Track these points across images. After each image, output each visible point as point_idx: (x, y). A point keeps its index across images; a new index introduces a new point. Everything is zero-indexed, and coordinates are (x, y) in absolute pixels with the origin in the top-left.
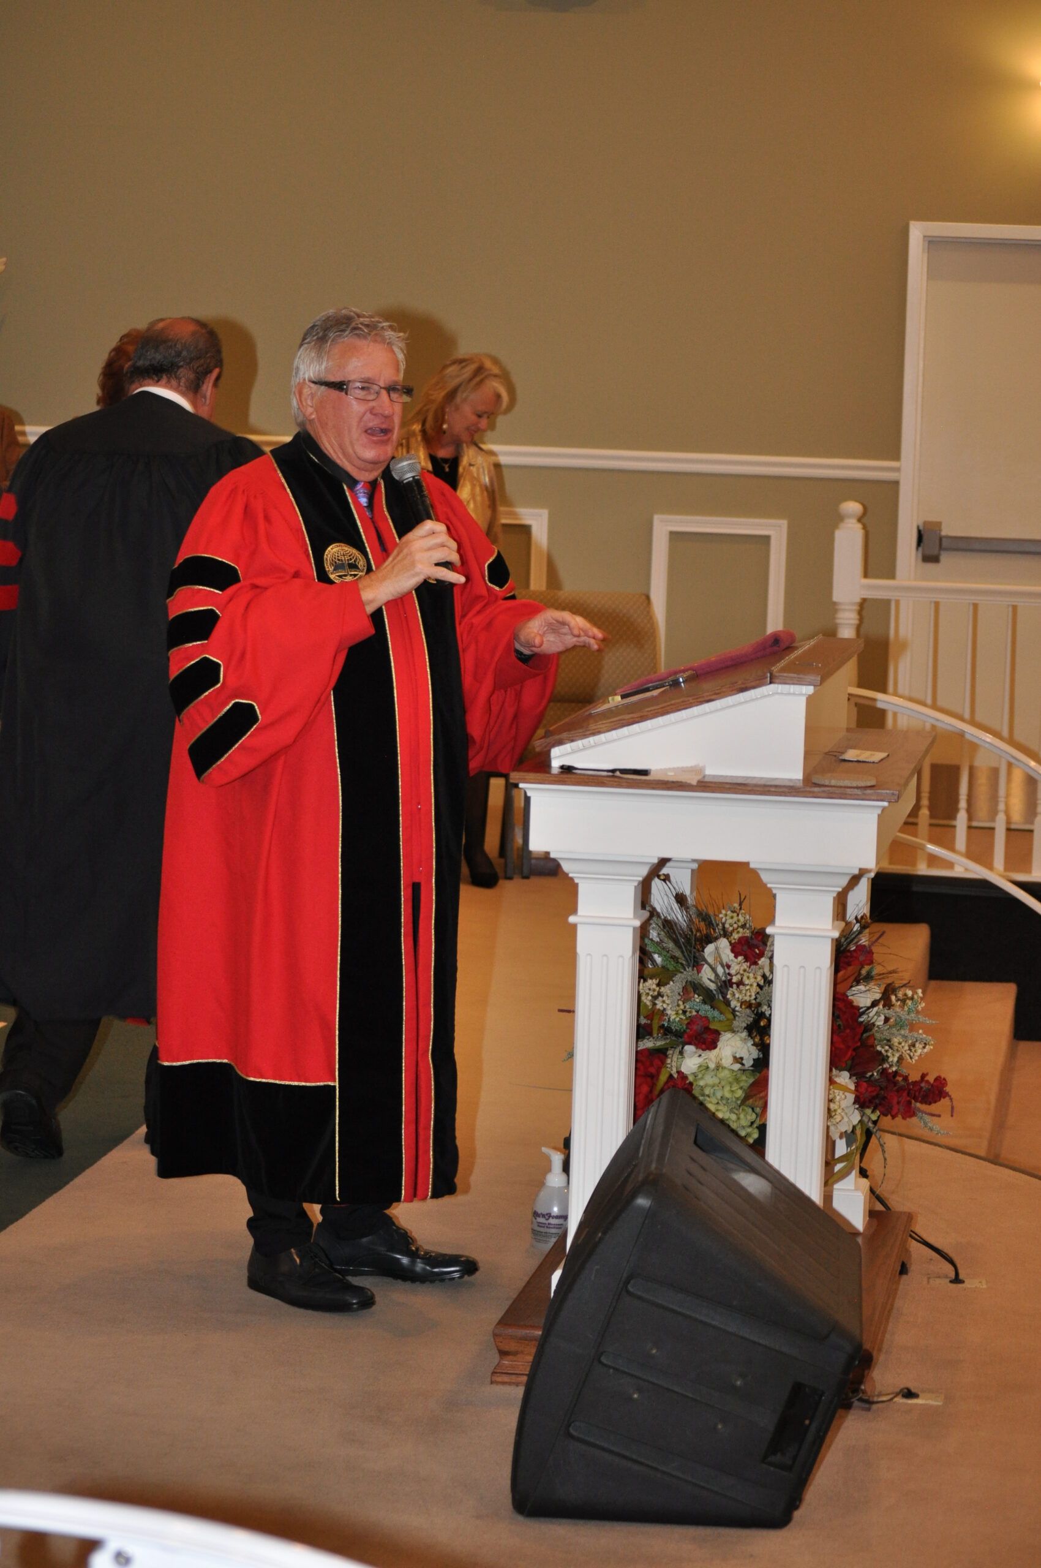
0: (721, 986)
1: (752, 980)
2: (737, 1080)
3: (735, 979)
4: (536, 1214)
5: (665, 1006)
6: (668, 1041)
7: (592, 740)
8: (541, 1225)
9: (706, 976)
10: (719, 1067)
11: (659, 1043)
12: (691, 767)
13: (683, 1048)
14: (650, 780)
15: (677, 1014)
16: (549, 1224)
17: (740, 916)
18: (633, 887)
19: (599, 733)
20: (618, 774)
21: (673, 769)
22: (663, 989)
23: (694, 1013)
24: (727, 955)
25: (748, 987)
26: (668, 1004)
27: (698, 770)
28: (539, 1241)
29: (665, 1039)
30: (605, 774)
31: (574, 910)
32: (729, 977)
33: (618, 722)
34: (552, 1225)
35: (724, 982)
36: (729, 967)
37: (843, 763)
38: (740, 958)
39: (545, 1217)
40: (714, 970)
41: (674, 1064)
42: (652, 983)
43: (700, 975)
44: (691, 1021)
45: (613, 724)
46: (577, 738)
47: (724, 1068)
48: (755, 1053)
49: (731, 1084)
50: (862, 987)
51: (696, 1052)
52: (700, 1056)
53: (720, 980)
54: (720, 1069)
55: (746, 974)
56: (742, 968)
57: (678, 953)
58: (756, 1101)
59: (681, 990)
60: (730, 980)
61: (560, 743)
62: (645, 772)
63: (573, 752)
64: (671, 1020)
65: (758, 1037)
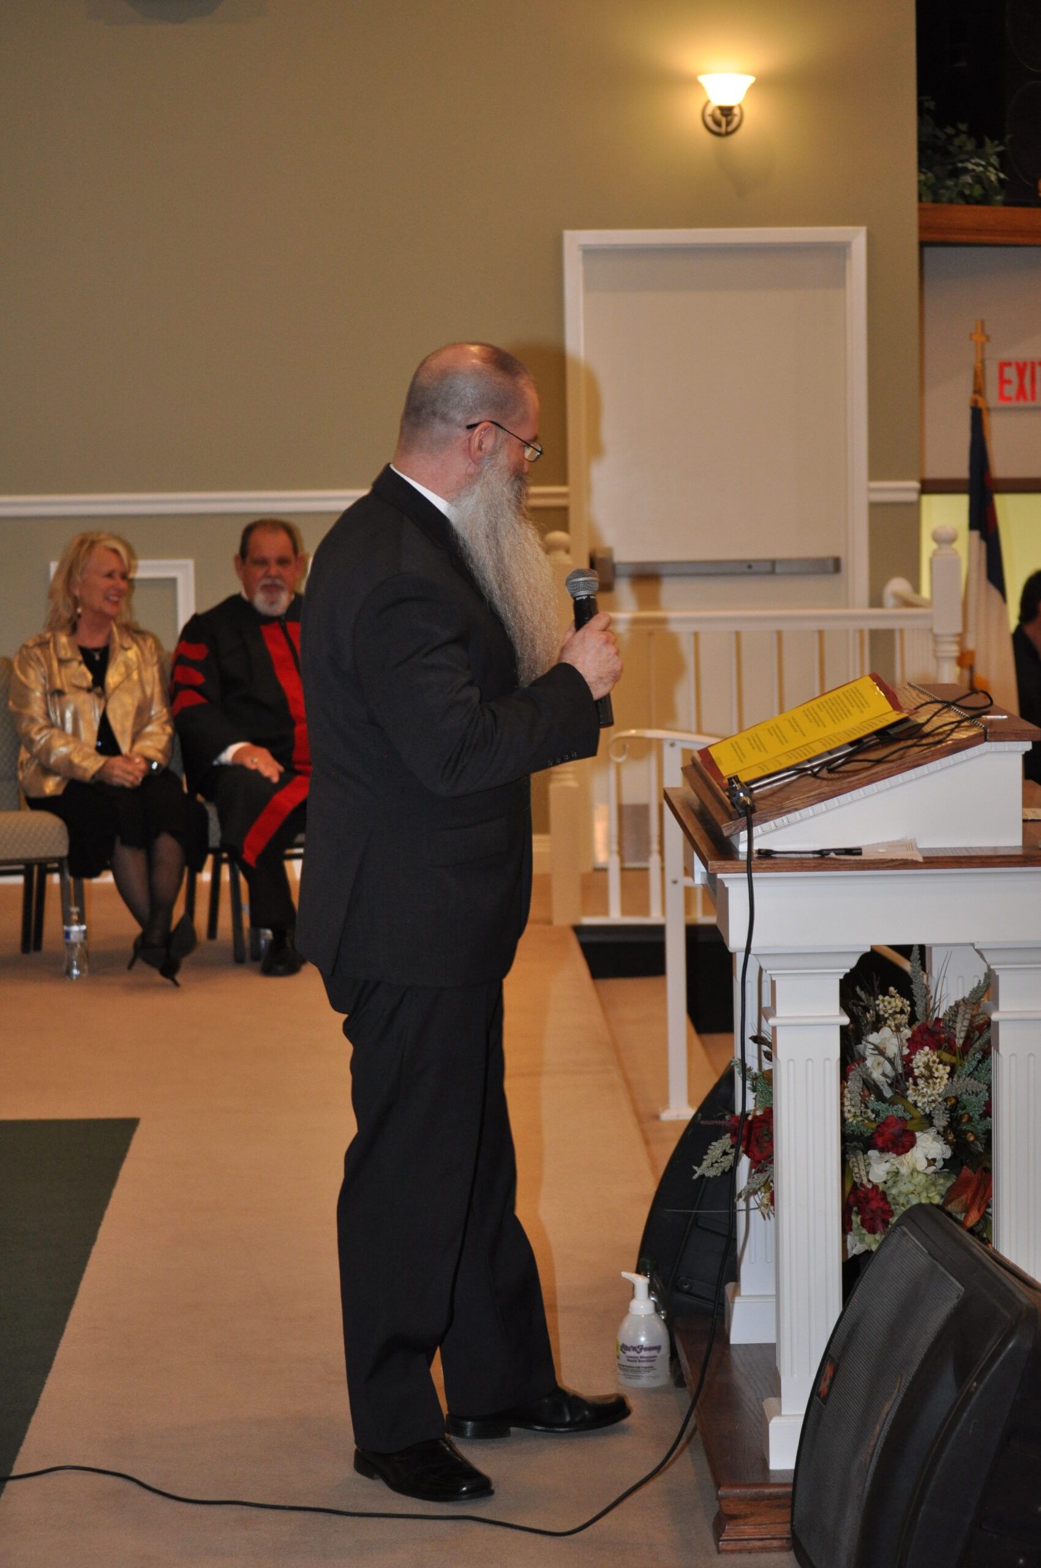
0: (896, 1079)
1: (941, 1072)
2: (934, 1184)
3: (918, 1073)
4: (624, 1348)
7: (785, 818)
8: (632, 1359)
10: (914, 1171)
12: (898, 841)
13: (864, 1154)
14: (865, 860)
15: (864, 1117)
16: (641, 1357)
17: (897, 1001)
20: (832, 855)
21: (882, 845)
23: (871, 1114)
25: (938, 1080)
26: (848, 1106)
27: (911, 845)
28: (630, 1377)
30: (811, 856)
31: (774, 1012)
32: (907, 1070)
33: (817, 797)
34: (644, 1357)
35: (901, 1074)
36: (911, 1059)
38: (928, 1049)
39: (636, 1350)
40: (885, 1063)
41: (863, 1173)
43: (868, 1071)
44: (882, 1124)
46: (771, 818)
47: (919, 1172)
48: (949, 1153)
49: (927, 1189)
51: (883, 1158)
52: (889, 1161)
53: (896, 1073)
54: (915, 1174)
56: (931, 1060)
58: (955, 1206)
60: (914, 1074)
62: (853, 851)
65: (952, 1135)
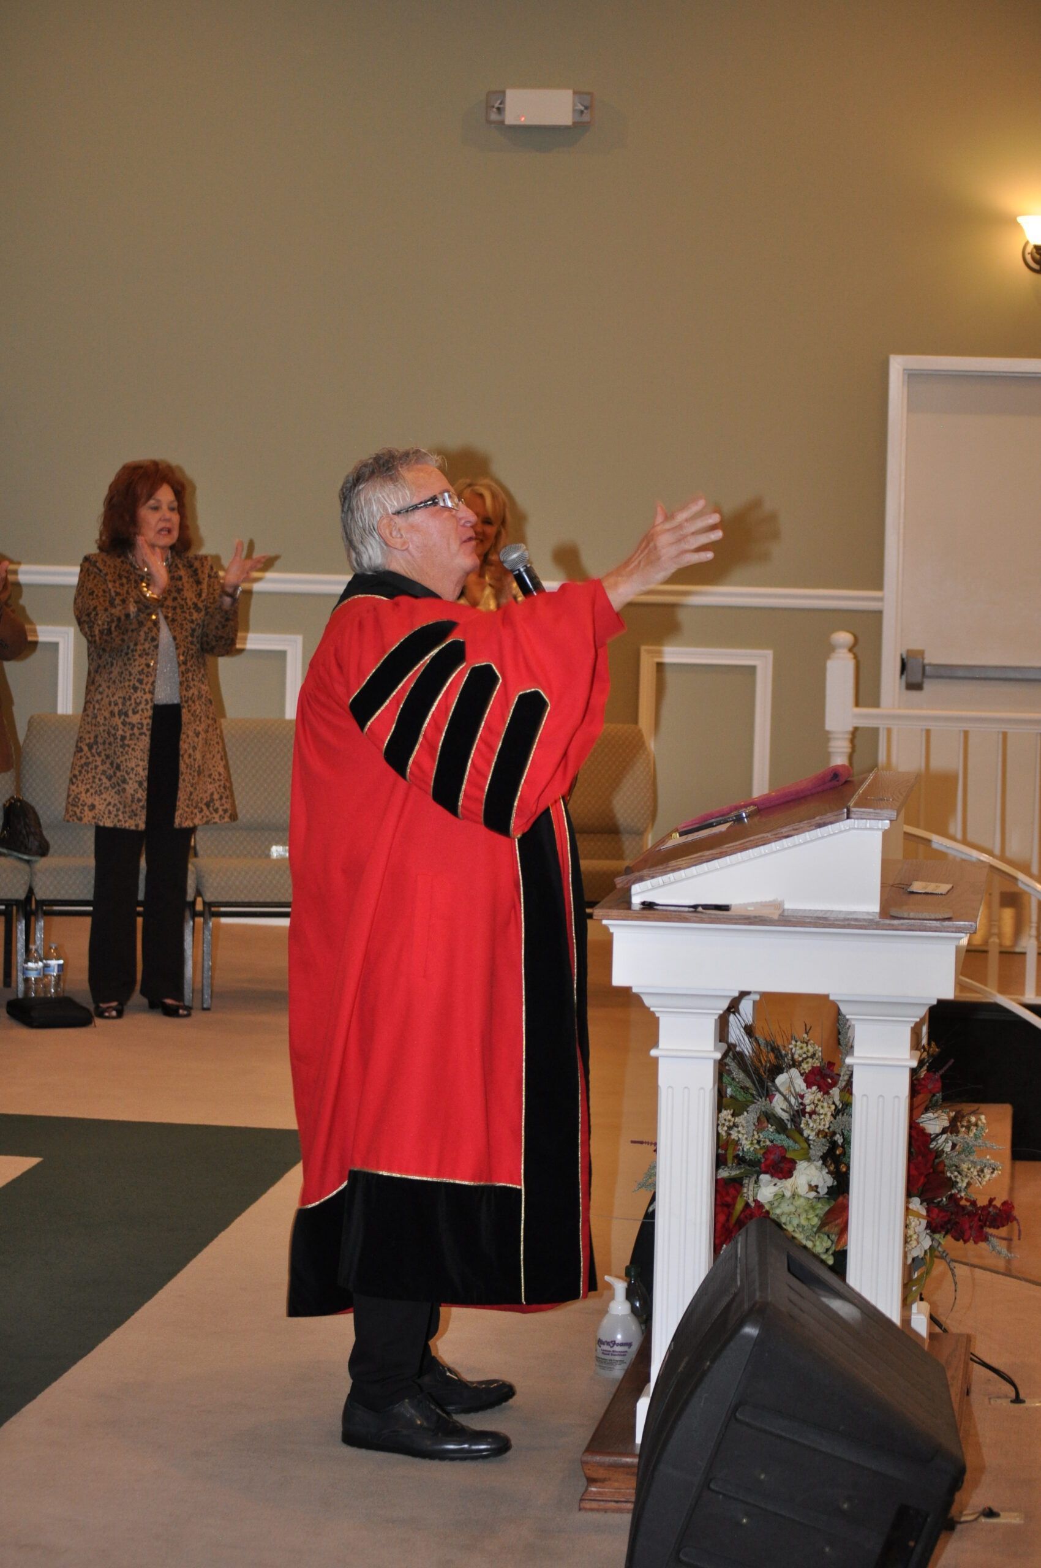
0: (793, 1115)
1: (826, 1109)
2: (813, 1208)
3: (808, 1109)
4: (600, 1342)
5: (740, 1136)
6: (742, 1171)
7: (671, 876)
8: (608, 1352)
9: (779, 1105)
10: (794, 1195)
11: (735, 1173)
12: (770, 902)
13: (758, 1178)
14: (731, 915)
15: (752, 1144)
16: (613, 1351)
17: (809, 1046)
18: (714, 1021)
19: (680, 869)
20: (700, 909)
21: (752, 904)
22: (737, 1119)
23: (768, 1143)
24: (800, 1084)
25: (822, 1117)
26: (743, 1134)
27: (778, 905)
28: (603, 1368)
29: (739, 1169)
31: (655, 1044)
32: (801, 1107)
34: (617, 1352)
35: (797, 1111)
36: (802, 1097)
37: (913, 896)
38: (814, 1088)
39: (612, 1345)
40: (786, 1099)
41: (751, 1193)
42: (726, 1114)
43: (772, 1105)
44: (768, 1151)
45: (692, 860)
46: (658, 875)
47: (800, 1196)
48: (830, 1181)
49: (806, 1211)
50: (930, 1115)
51: (771, 1181)
52: (775, 1185)
53: (793, 1110)
54: (796, 1197)
55: (820, 1104)
56: (816, 1098)
57: (749, 1084)
58: (832, 1228)
59: (756, 1120)
60: (804, 1109)
61: (641, 879)
62: (725, 908)
63: (654, 888)
64: (745, 1150)
65: (833, 1166)
